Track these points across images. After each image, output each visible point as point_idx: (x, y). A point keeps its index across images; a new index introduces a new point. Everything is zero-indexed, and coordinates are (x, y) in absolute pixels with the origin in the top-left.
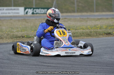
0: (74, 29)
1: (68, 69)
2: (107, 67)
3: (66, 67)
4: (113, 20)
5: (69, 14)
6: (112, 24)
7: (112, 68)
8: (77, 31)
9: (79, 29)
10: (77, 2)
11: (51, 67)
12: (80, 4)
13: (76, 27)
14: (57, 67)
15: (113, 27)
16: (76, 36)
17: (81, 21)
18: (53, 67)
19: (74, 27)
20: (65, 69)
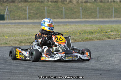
0: (27, 35)
1: (24, 75)
2: (62, 73)
3: (22, 73)
4: (64, 26)
5: (21, 21)
6: (63, 31)
7: (66, 73)
8: (30, 37)
9: (32, 36)
10: (28, 9)
11: (7, 72)
12: (32, 11)
13: (28, 33)
14: (13, 72)
15: (65, 34)
16: (29, 43)
17: (34, 28)
18: (9, 72)
19: (27, 33)
20: (22, 75)
